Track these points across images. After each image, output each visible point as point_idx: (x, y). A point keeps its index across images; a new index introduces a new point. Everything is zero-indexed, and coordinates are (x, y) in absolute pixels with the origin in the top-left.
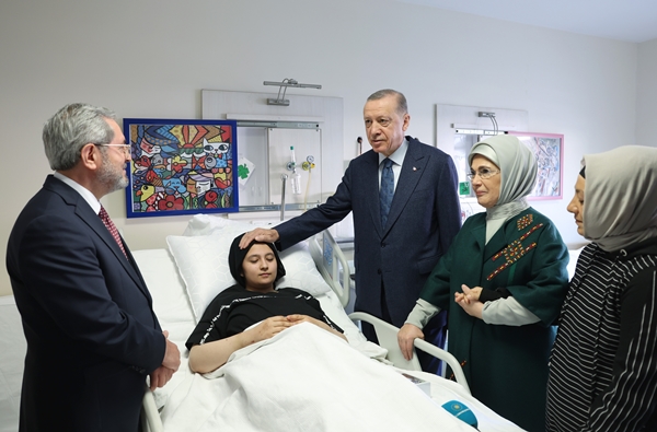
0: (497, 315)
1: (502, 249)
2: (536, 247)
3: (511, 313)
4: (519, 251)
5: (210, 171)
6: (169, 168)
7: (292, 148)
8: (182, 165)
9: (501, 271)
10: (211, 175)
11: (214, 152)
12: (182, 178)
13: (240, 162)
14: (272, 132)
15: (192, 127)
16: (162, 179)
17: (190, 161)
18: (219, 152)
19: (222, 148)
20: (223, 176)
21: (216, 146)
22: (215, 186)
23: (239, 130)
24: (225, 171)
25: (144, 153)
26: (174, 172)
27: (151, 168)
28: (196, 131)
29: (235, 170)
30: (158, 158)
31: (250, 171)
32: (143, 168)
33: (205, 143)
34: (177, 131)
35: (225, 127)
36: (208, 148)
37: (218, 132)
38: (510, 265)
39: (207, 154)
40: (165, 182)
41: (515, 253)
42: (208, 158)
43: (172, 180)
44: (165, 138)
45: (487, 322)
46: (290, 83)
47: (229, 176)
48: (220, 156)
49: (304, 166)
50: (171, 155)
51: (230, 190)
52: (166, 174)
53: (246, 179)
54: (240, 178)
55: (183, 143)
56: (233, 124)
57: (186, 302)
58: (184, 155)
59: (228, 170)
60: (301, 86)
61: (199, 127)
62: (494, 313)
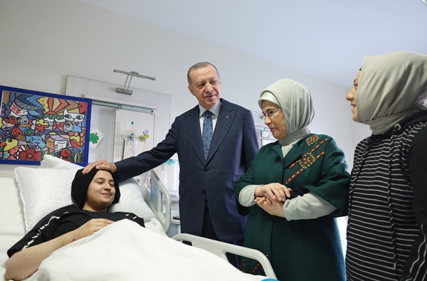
0: (297, 211)
1: (298, 159)
2: (324, 155)
3: (309, 207)
4: (311, 159)
5: (67, 134)
6: (33, 127)
7: (132, 123)
8: (44, 127)
9: (298, 175)
10: (67, 137)
11: (72, 120)
12: (43, 136)
13: (92, 131)
14: (119, 112)
15: (56, 100)
16: (25, 135)
17: (51, 124)
18: (76, 120)
19: (78, 118)
20: (78, 139)
21: (74, 116)
22: (70, 145)
23: (94, 108)
24: (79, 135)
25: (12, 114)
26: (37, 131)
27: (17, 125)
28: (59, 103)
29: (87, 137)
30: (25, 119)
31: (100, 138)
32: (9, 125)
33: (66, 113)
34: (43, 101)
35: (84, 104)
36: (67, 116)
37: (77, 106)
39: (67, 121)
40: (28, 138)
41: (309, 161)
42: (67, 123)
43: (35, 137)
44: (33, 105)
45: (289, 218)
46: (133, 73)
47: (83, 139)
48: (77, 124)
49: (141, 139)
50: (36, 118)
51: (82, 149)
52: (29, 132)
53: (96, 144)
54: (91, 143)
55: (47, 110)
56: (89, 102)
57: (21, 220)
58: (47, 119)
59: (82, 134)
60: (141, 76)
61: (62, 100)
62: (295, 208)
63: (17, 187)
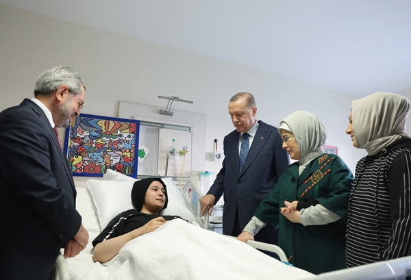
0: (310, 218)
1: (310, 176)
2: (330, 172)
3: (319, 215)
4: (320, 176)
5: (120, 150)
6: (94, 146)
7: (173, 140)
8: (102, 145)
9: (309, 190)
10: (120, 153)
11: (124, 138)
12: (102, 153)
13: (140, 148)
14: (162, 131)
15: (111, 122)
16: (88, 152)
17: (108, 142)
18: (127, 139)
19: (129, 136)
20: (129, 154)
21: (126, 135)
22: (122, 160)
23: (141, 128)
24: (130, 151)
25: (78, 135)
26: (97, 149)
27: (82, 144)
28: (113, 125)
29: (137, 153)
30: (87, 138)
31: (146, 154)
32: (76, 144)
33: (119, 133)
34: (102, 123)
35: (132, 124)
36: (120, 135)
37: (128, 126)
38: (315, 185)
39: (120, 140)
40: (90, 155)
41: (317, 178)
42: (120, 142)
43: (95, 154)
44: (93, 127)
45: (305, 224)
46: (174, 98)
47: (133, 155)
48: (128, 142)
49: (181, 153)
50: (96, 137)
51: (132, 163)
52: (91, 150)
53: (143, 159)
54: (139, 158)
55: (104, 131)
56: (137, 123)
58: (105, 138)
59: (132, 151)
60: (181, 101)
61: (116, 122)
62: (308, 216)
63: (90, 195)
